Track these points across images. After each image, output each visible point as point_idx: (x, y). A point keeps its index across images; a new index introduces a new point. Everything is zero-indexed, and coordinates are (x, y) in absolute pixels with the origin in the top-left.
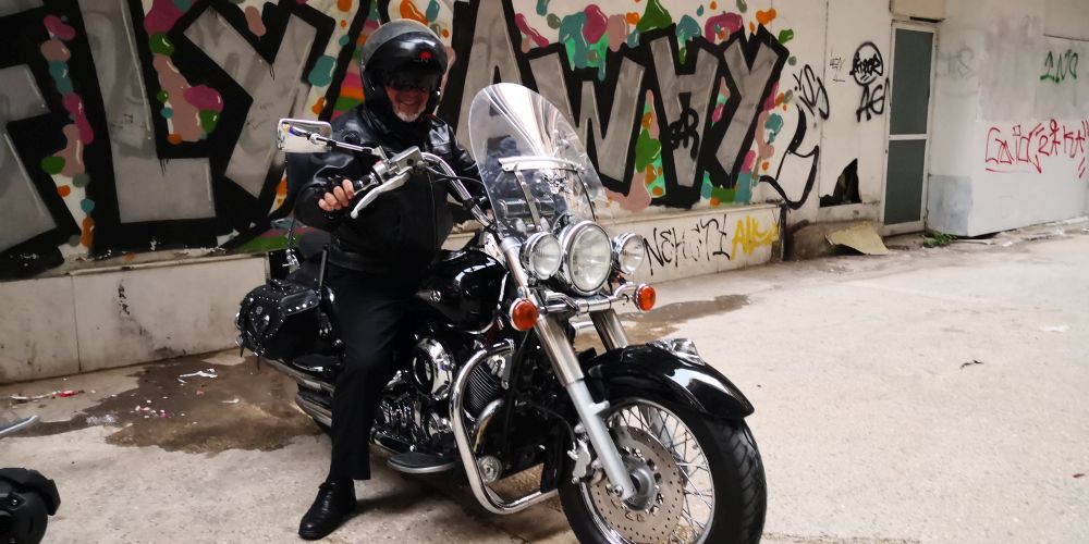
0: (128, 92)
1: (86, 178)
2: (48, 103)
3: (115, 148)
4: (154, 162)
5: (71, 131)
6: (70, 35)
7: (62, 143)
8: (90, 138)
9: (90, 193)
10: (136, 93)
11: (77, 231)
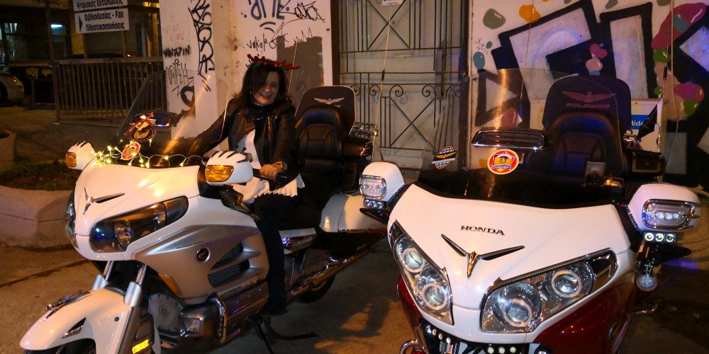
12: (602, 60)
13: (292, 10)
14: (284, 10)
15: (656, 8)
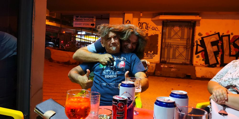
0: (227, 49)
1: (221, 58)
2: (218, 49)
3: (224, 55)
4: (229, 57)
5: (220, 53)
6: (221, 42)
7: (219, 54)
8: (222, 53)
9: (221, 60)
10: (228, 49)
11: (219, 64)
12: (221, 44)
13: (151, 28)
14: (149, 28)
15: (231, 35)
